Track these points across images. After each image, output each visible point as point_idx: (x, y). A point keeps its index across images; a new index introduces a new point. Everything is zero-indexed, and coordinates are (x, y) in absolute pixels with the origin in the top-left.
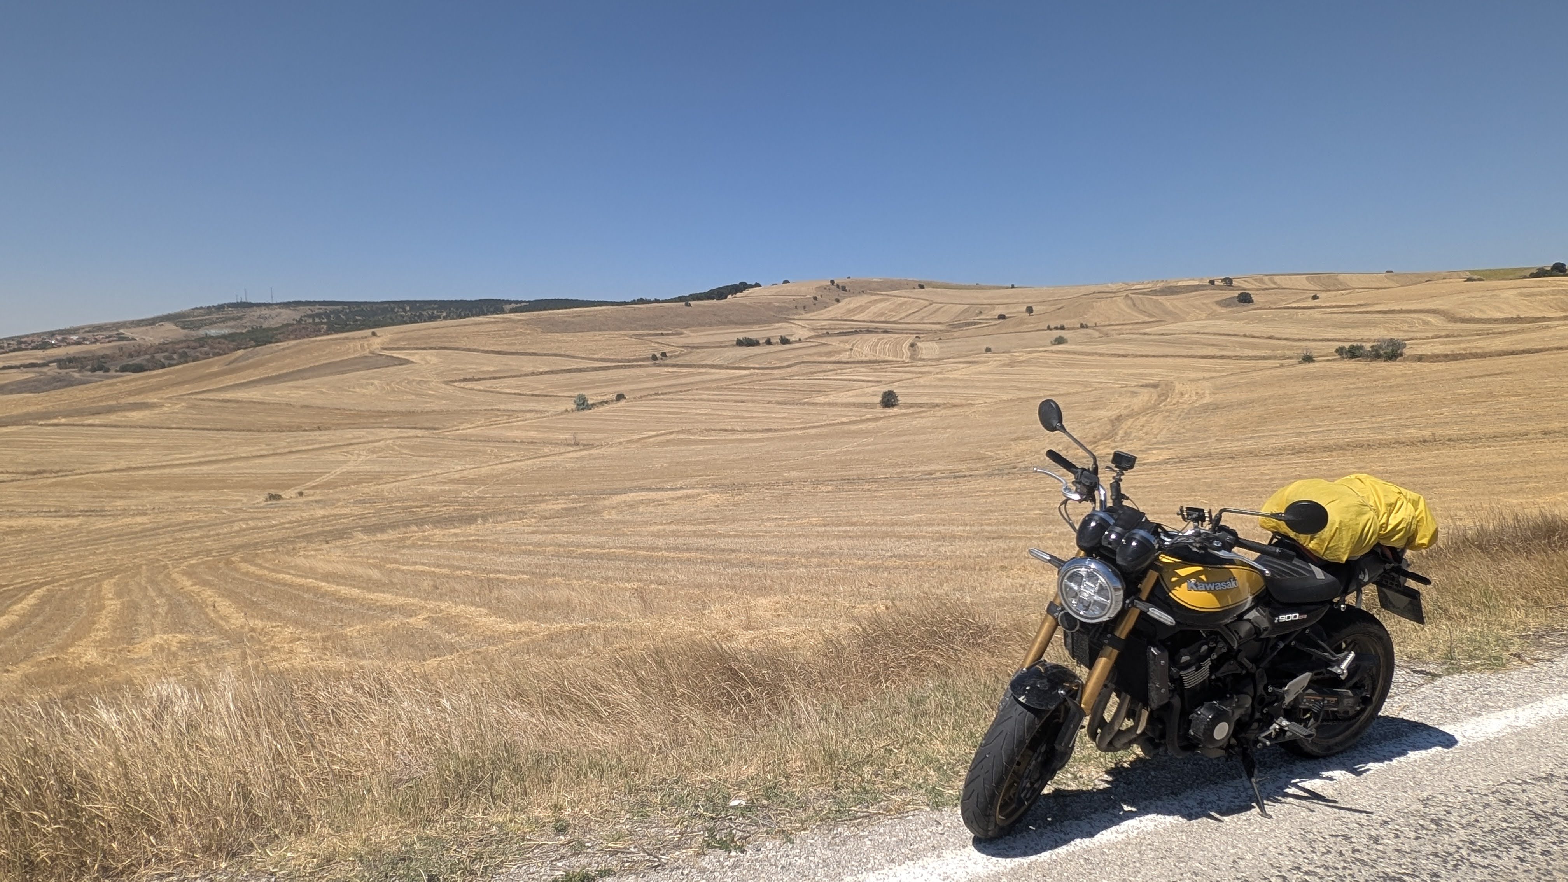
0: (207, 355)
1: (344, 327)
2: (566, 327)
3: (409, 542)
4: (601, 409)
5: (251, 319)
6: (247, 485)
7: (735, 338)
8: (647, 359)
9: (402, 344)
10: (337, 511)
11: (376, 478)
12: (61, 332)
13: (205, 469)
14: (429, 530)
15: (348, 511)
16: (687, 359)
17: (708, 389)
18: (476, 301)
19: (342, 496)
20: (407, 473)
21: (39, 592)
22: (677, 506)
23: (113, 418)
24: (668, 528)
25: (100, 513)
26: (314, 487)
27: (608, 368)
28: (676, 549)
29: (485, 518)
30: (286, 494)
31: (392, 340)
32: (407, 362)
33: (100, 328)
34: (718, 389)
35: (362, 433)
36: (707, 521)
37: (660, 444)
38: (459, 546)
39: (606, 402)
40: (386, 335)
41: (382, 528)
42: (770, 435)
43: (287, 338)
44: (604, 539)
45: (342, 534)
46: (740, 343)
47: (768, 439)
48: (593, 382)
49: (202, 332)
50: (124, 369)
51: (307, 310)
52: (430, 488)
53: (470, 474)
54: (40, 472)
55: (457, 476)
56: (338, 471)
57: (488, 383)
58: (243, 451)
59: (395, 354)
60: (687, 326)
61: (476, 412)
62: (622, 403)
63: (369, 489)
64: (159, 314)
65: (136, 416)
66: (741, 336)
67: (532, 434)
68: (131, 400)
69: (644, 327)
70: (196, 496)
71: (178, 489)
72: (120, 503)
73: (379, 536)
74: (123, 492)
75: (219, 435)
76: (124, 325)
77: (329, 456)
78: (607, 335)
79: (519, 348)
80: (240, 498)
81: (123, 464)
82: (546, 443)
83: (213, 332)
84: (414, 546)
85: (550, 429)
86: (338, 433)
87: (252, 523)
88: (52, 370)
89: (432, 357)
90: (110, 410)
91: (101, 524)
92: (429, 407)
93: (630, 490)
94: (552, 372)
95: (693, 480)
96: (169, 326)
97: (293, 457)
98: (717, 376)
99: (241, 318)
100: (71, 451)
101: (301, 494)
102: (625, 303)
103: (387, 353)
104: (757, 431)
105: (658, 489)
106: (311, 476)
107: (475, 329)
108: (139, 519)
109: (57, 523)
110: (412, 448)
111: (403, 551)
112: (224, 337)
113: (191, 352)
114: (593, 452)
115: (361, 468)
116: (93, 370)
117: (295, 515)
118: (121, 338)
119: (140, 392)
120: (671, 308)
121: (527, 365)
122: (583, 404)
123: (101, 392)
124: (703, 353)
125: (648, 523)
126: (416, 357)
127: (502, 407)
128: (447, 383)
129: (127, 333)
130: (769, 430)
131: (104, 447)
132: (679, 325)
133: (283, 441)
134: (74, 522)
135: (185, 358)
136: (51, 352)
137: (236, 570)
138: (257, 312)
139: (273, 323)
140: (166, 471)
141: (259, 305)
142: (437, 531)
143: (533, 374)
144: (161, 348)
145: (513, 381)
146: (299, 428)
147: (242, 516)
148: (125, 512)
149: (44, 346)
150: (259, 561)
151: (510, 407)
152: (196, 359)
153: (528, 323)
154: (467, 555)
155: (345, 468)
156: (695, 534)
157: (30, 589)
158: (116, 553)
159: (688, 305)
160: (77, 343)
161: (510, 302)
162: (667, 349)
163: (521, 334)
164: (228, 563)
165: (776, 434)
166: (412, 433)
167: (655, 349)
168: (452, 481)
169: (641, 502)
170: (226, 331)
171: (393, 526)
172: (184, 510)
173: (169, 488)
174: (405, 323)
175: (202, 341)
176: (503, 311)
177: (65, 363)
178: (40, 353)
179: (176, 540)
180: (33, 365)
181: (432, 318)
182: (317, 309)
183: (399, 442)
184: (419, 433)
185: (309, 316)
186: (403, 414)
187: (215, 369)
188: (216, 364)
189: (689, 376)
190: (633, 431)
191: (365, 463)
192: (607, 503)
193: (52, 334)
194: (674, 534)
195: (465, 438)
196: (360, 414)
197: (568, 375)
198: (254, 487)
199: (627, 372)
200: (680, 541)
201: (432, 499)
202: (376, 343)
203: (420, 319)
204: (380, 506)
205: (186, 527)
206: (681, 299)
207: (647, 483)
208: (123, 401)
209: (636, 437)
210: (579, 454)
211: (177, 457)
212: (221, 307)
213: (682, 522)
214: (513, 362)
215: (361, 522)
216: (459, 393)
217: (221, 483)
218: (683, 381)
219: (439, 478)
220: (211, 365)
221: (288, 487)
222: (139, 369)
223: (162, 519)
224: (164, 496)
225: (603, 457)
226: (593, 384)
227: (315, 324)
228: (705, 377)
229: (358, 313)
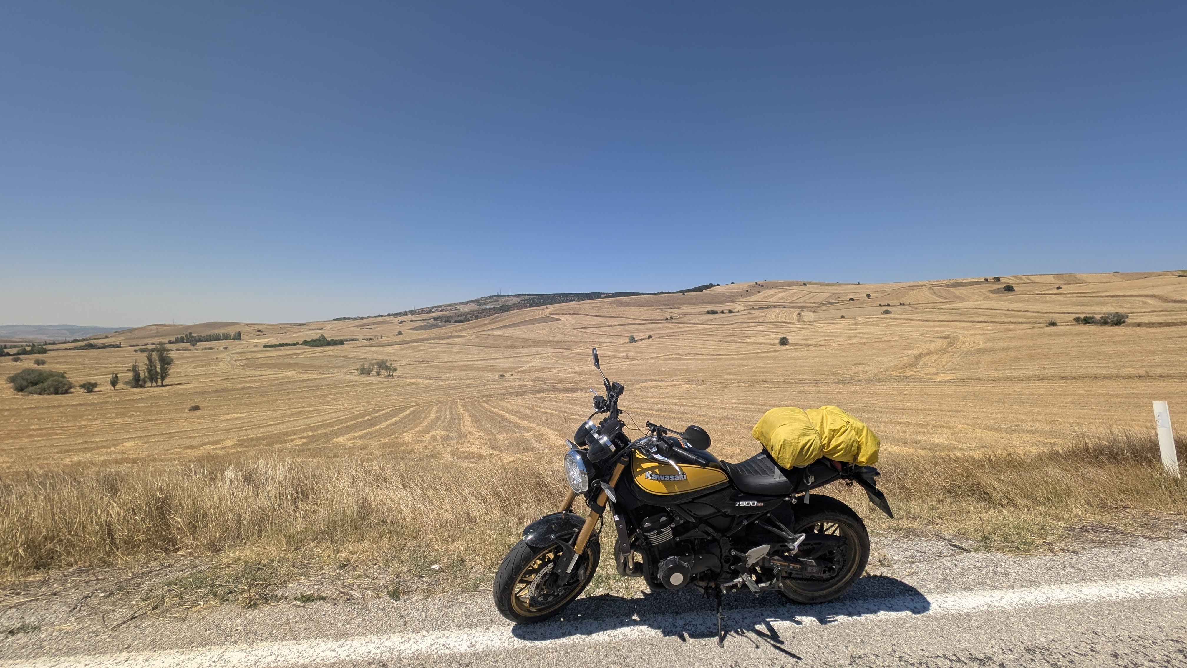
0: (485, 316)
1: (536, 305)
2: (627, 305)
3: (548, 399)
4: (641, 342)
5: (501, 302)
6: (492, 370)
7: (705, 310)
8: (663, 320)
9: (557, 312)
10: (524, 383)
11: (542, 370)
12: (436, 307)
13: (479, 363)
14: (558, 394)
15: (528, 383)
16: (682, 320)
17: (691, 334)
18: (590, 293)
19: (528, 377)
20: (555, 368)
21: (412, 409)
22: (669, 390)
23: (449, 341)
24: (662, 400)
25: (440, 378)
26: (518, 372)
27: (645, 323)
28: (661, 411)
29: (582, 390)
30: (507, 375)
31: (554, 310)
32: (559, 320)
33: (449, 305)
34: (696, 334)
35: (539, 350)
36: (681, 398)
37: (666, 360)
38: (569, 402)
39: (643, 339)
40: (551, 308)
41: (539, 392)
42: (720, 357)
43: (514, 309)
44: (630, 403)
45: (523, 393)
46: (708, 312)
47: (719, 359)
48: (638, 330)
49: (484, 307)
50: (456, 322)
51: (523, 298)
52: (563, 375)
53: (580, 370)
54: (423, 361)
55: (574, 370)
56: (528, 366)
57: (592, 329)
58: (493, 356)
59: (555, 316)
60: (683, 304)
61: (585, 342)
62: (651, 340)
63: (538, 374)
64: (470, 299)
65: (457, 340)
66: (709, 309)
67: (609, 353)
68: (457, 334)
69: (662, 305)
70: (474, 373)
71: (469, 371)
72: (448, 375)
73: (537, 395)
74: (449, 371)
75: (486, 349)
76: (457, 304)
77: (525, 359)
78: (646, 308)
79: (606, 314)
80: (490, 375)
81: (451, 359)
82: (614, 357)
83: (488, 307)
84: (550, 400)
85: (617, 351)
86: (530, 349)
87: (492, 386)
88: (432, 322)
89: (569, 318)
90: (449, 338)
91: (440, 383)
92: (567, 340)
93: (646, 381)
94: (620, 325)
95: (679, 378)
96: (473, 304)
97: (511, 359)
98: (696, 328)
99: (498, 301)
100: (434, 353)
101: (512, 375)
102: (655, 294)
103: (551, 316)
104: (713, 355)
105: (662, 381)
106: (517, 368)
107: (587, 305)
108: (453, 382)
109: (425, 382)
110: (558, 357)
111: (546, 403)
112: (491, 309)
113: (479, 315)
114: (635, 362)
115: (537, 365)
116: (445, 322)
117: (508, 384)
118: (456, 309)
119: (460, 331)
120: (675, 296)
121: (609, 321)
122: (632, 340)
123: (447, 330)
124: (690, 317)
125: (653, 397)
126: (563, 317)
127: (597, 340)
128: (575, 329)
129: (458, 307)
130: (720, 355)
131: (445, 352)
132: (678, 304)
133: (508, 352)
134: (431, 381)
135: (477, 317)
136: (432, 314)
137: (480, 405)
138: (504, 299)
139: (510, 303)
140: (465, 363)
141: (505, 296)
142: (561, 395)
143: (611, 326)
144: (469, 313)
145: (602, 329)
146: (515, 347)
147: (489, 383)
148: (449, 379)
149: (430, 312)
150: (490, 402)
151: (600, 340)
152: (481, 318)
153: (610, 303)
154: (569, 406)
155: (530, 365)
156: (673, 404)
157: (409, 408)
158: (442, 395)
159: (684, 295)
160: (441, 311)
161: (604, 294)
162: (673, 315)
163: (607, 308)
164: (479, 402)
165: (723, 357)
166: (558, 350)
167: (667, 315)
168: (572, 373)
169: (653, 387)
170: (493, 306)
171: (543, 391)
172: (469, 379)
173: (465, 370)
174: (560, 303)
175: (483, 310)
176: (601, 298)
177: (436, 319)
178: (428, 315)
179: (464, 391)
180: (426, 320)
181: (571, 301)
182: (526, 297)
183: (553, 354)
184: (561, 351)
185: (523, 300)
186: (556, 342)
187: (486, 322)
188: (487, 320)
189: (683, 328)
190: (654, 353)
191: (538, 363)
192: (637, 386)
193: (433, 308)
194: (663, 403)
195: (580, 354)
196: (539, 342)
197: (627, 327)
198: (496, 371)
199: (654, 325)
200: (664, 407)
201: (562, 380)
202: (547, 312)
203: (567, 301)
204: (541, 382)
205: (469, 386)
206: (680, 292)
207: (657, 378)
208: (453, 334)
209: (655, 356)
210: (629, 363)
211: (470, 357)
212: (491, 297)
213: (669, 397)
214: (603, 320)
215: (533, 389)
216: (579, 334)
217: (483, 369)
218: (680, 330)
219: (567, 371)
220: (485, 320)
221: (507, 372)
222: (461, 321)
223: (461, 382)
224: (463, 373)
225: (639, 365)
226: (637, 331)
227: (525, 303)
228: (690, 329)
229: (542, 299)
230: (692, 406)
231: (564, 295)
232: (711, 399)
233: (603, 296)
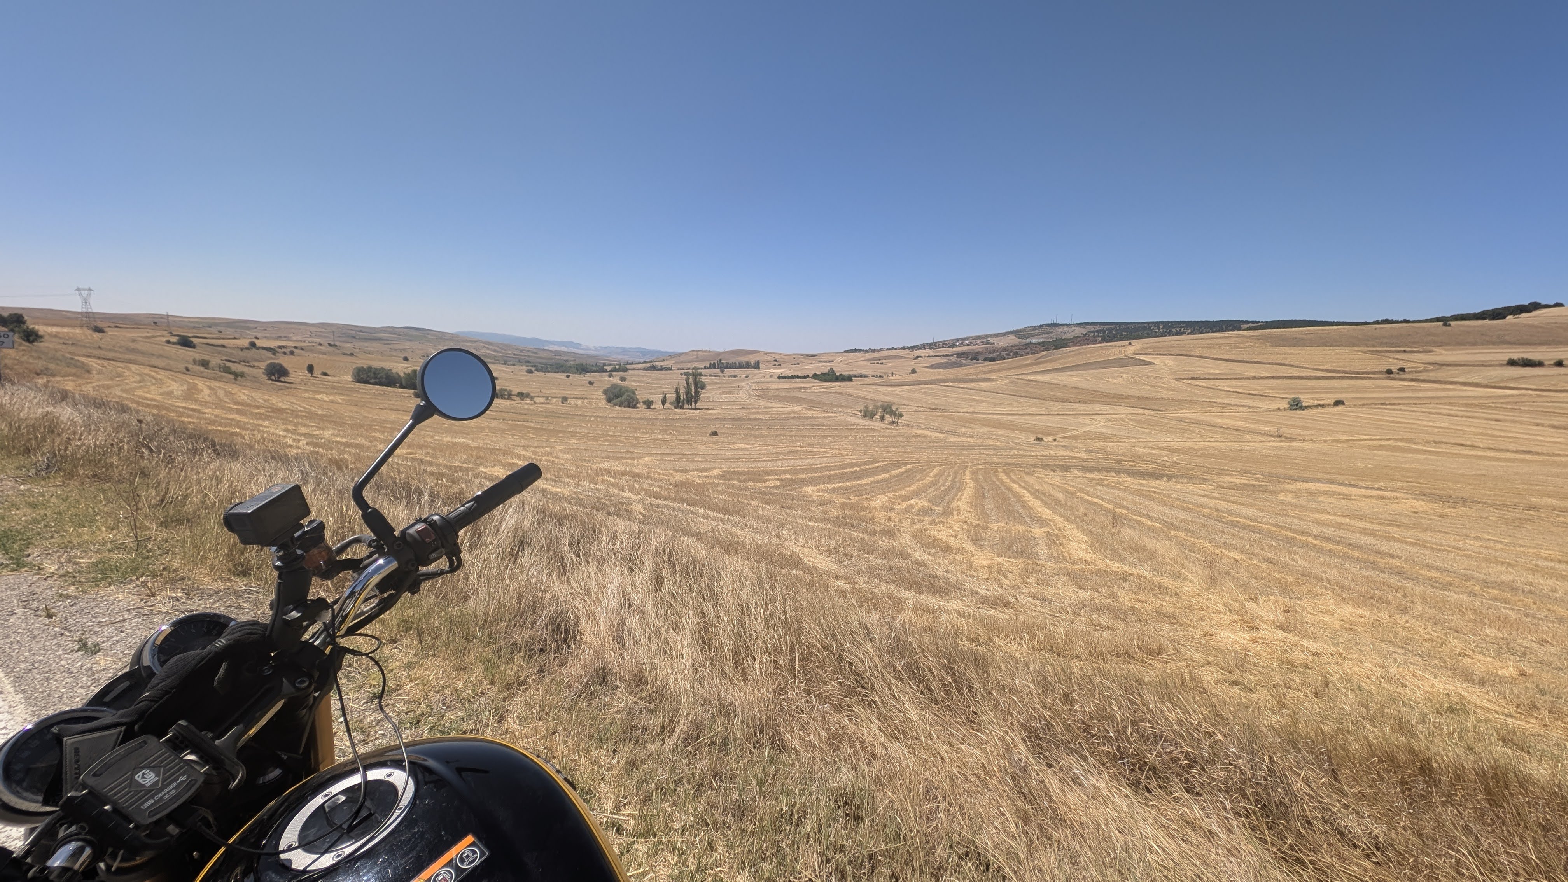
0: (1028, 354)
1: (1113, 339)
2: (1296, 342)
3: (1106, 483)
4: (1315, 411)
5: (1056, 334)
6: (1026, 430)
7: (1506, 358)
8: (1381, 373)
9: (1149, 351)
10: (1073, 454)
11: (1106, 437)
12: (962, 339)
13: (1010, 418)
14: (1124, 478)
15: (1078, 455)
16: (1432, 375)
17: (1451, 404)
18: (1218, 322)
19: (1079, 446)
20: (1129, 438)
21: (909, 467)
22: (1364, 504)
23: (973, 385)
24: (1339, 519)
25: (953, 433)
26: (1065, 437)
27: (1333, 378)
28: (1328, 539)
29: (1170, 478)
30: (1048, 439)
31: (1143, 348)
32: (1150, 363)
33: (979, 337)
34: (1466, 405)
35: (1107, 407)
36: (1391, 523)
37: (1370, 448)
38: (1141, 493)
39: (1322, 406)
40: (1138, 344)
41: (1091, 470)
42: (1527, 457)
43: (1075, 345)
44: (1262, 514)
45: (1066, 468)
46: (1512, 363)
47: (1523, 461)
48: (1313, 388)
49: (1028, 341)
50: (985, 360)
51: (1092, 328)
52: (1141, 450)
53: (1176, 445)
54: (936, 409)
55: (1165, 445)
56: (1083, 430)
57: (1211, 382)
58: (1032, 410)
59: (1143, 358)
60: (1441, 344)
61: (1196, 402)
62: (1340, 408)
63: (1098, 444)
64: (1009, 330)
65: (983, 385)
66: (1515, 357)
67: (1239, 423)
68: (984, 376)
69: (1382, 344)
70: (1000, 432)
71: (993, 427)
72: (964, 430)
73: (1088, 475)
74: (967, 424)
75: (1022, 400)
76: (990, 336)
77: (1080, 420)
78: (1338, 350)
79: (1246, 358)
80: (1022, 437)
81: (971, 410)
82: (1250, 431)
83: (1034, 341)
84: (1108, 486)
85: (1258, 422)
86: (1091, 406)
87: (1021, 452)
88: (954, 358)
89: (1170, 361)
90: (972, 381)
91: (952, 439)
92: (1159, 395)
93: (1313, 480)
94: (1273, 378)
95: (1399, 484)
96: (1012, 337)
97: (1059, 417)
98: (1470, 394)
99: (1051, 333)
100: (951, 400)
101: (1055, 440)
103: (1137, 357)
104: (1508, 451)
105: (1351, 485)
106: (1065, 430)
107: (1209, 341)
108: (969, 440)
109: (934, 435)
110: (1138, 422)
111: (1099, 488)
112: (1039, 344)
113: (1020, 352)
114: (1293, 444)
115: (1098, 430)
116: (972, 359)
117: (1046, 452)
118: (988, 343)
119: (989, 372)
120: (1424, 328)
121: (1250, 370)
122: (1296, 405)
123: (972, 371)
124: (1454, 371)
125: (1318, 511)
126: (1157, 360)
127: (1219, 400)
128: (1177, 379)
129: (991, 340)
130: (1529, 452)
131: (965, 400)
132: (1427, 343)
133: (1056, 407)
134: (942, 435)
135: (1016, 355)
136: (955, 349)
137: (997, 476)
138: (1061, 329)
139: (1069, 336)
140: (990, 416)
141: (1063, 325)
142: (1129, 479)
143: (1254, 378)
144: (1005, 349)
145: (1234, 382)
146: (1067, 401)
147: (1018, 447)
148: (964, 435)
149: (953, 346)
150: (1011, 474)
151: (1226, 401)
152: (1022, 355)
153: (1258, 338)
154: (1137, 499)
155: (1088, 429)
156: (1364, 532)
157: (906, 464)
158: (951, 455)
159: (1445, 325)
160: (968, 345)
161: (1248, 322)
162: (1406, 365)
163: (1250, 347)
164: (996, 471)
165: (1537, 457)
166: (1141, 411)
167: (1394, 364)
168: (1159, 448)
169: (1325, 493)
170: (1042, 340)
171: (1099, 470)
172: (991, 439)
173: (988, 426)
174: (1157, 336)
175: (1027, 346)
176: (1240, 329)
177: (960, 355)
178: (951, 349)
179: (981, 454)
180: (947, 355)
181: (1178, 334)
182: (1098, 328)
183: (1130, 416)
184: (1146, 412)
185: (1092, 332)
186: (1138, 398)
187: (1029, 362)
188: (1029, 359)
189: (1427, 390)
190: (1344, 433)
191: (1102, 427)
192: (1289, 487)
193: (957, 340)
194: (1339, 526)
195: (1181, 420)
196: (1109, 396)
197: (1288, 381)
198: (1032, 432)
199: (1353, 382)
200: (1341, 533)
201: (1139, 457)
202: (1130, 350)
203: (1170, 334)
204: (1100, 456)
205: (989, 447)
206: (1438, 319)
207: (1340, 478)
208: (979, 377)
209: (1345, 438)
210: (1279, 444)
211: (998, 409)
212: (1041, 326)
213: (1361, 518)
214: (1238, 368)
215: (1084, 464)
216: (1185, 388)
217: (1014, 427)
218: (1420, 395)
219: (1150, 445)
220: (1028, 359)
221: (1050, 435)
222: (992, 360)
223: (979, 441)
224: (985, 429)
225: (1302, 450)
226: (1312, 390)
227: (1094, 337)
228: (1451, 393)
229: (1124, 330)
230: (1412, 544)
231: (1166, 324)
232: (1476, 538)
233: (1246, 326)
